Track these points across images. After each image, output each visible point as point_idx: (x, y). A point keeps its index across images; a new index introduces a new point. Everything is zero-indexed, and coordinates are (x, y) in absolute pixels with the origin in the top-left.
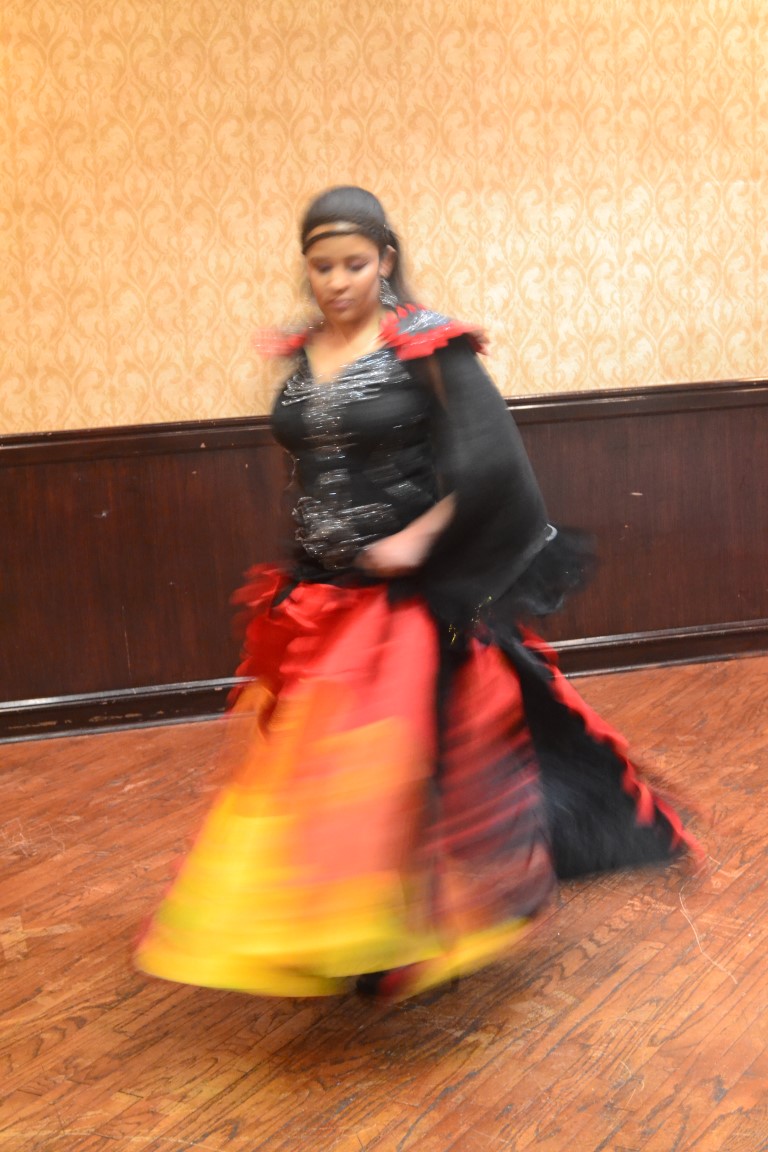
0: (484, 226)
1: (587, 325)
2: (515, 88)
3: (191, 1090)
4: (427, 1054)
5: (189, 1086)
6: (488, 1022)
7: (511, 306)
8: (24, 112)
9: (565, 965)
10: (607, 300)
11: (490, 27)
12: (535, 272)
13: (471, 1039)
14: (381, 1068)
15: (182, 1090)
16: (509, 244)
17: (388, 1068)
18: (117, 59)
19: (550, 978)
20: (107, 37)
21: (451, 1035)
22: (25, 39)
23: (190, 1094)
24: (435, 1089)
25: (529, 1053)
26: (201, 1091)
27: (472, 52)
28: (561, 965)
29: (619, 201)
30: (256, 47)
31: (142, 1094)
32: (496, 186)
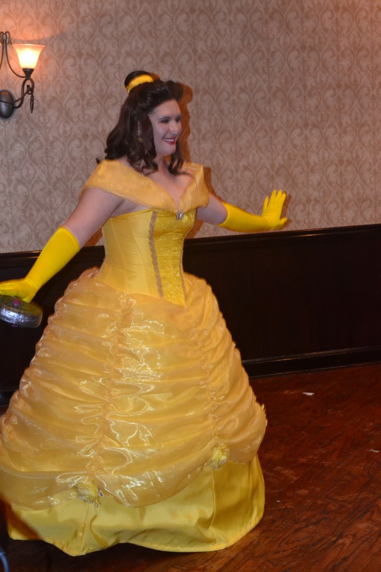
0: (309, 145)
1: (358, 193)
2: (324, 78)
3: (207, 566)
4: (321, 548)
5: (206, 564)
6: (347, 533)
7: (322, 184)
8: (89, 91)
9: (379, 505)
10: (368, 182)
11: (312, 49)
12: (333, 168)
13: (340, 541)
14: (299, 555)
15: (202, 566)
16: (321, 154)
17: (303, 555)
18: (134, 65)
19: (373, 512)
20: (129, 54)
21: (331, 539)
22: (89, 56)
23: (207, 568)
24: (328, 565)
25: (371, 548)
26: (212, 567)
27: (304, 61)
28: (377, 505)
29: (374, 133)
30: (200, 59)
31: (183, 568)
32: (315, 126)
